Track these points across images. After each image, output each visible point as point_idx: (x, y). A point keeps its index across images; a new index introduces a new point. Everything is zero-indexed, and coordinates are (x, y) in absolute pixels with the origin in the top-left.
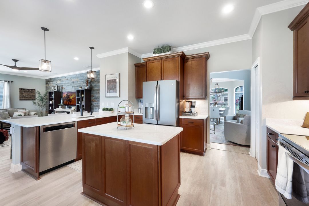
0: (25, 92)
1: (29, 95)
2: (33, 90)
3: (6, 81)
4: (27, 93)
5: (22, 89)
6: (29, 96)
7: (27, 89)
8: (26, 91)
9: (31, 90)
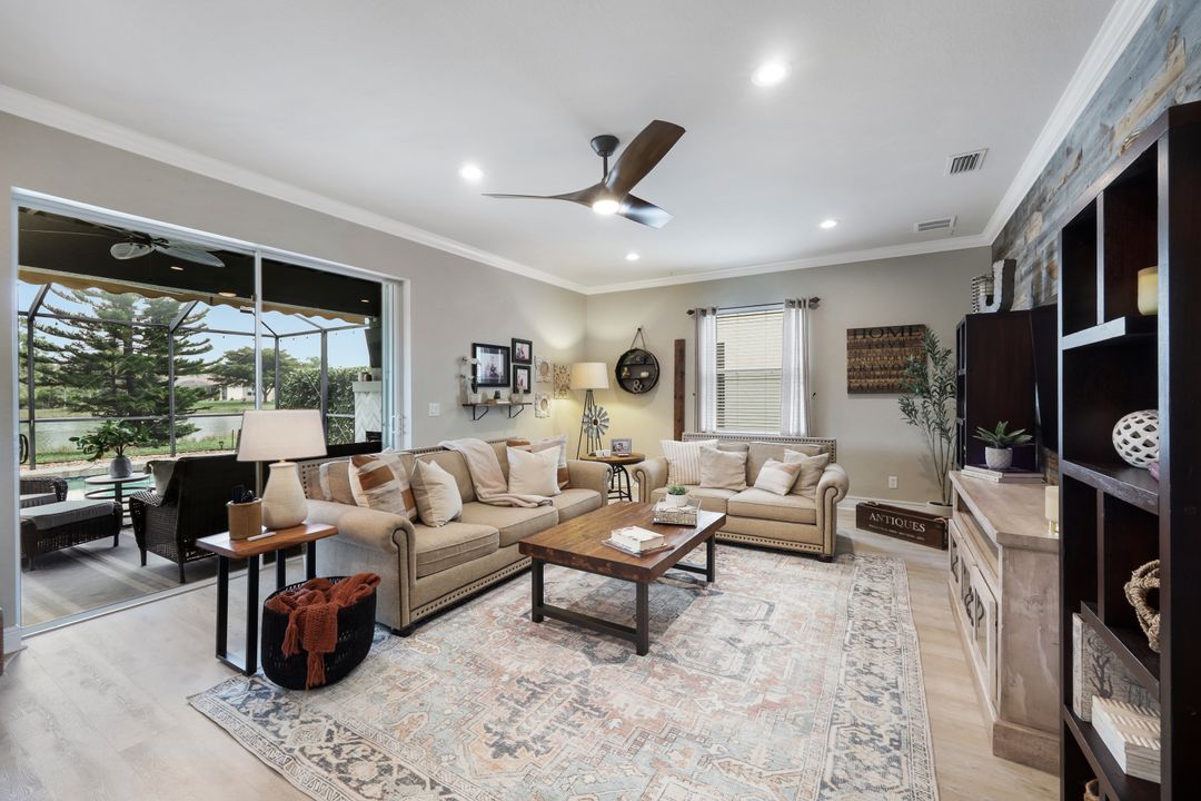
0: (870, 346)
1: (890, 364)
2: (911, 329)
3: (791, 303)
4: (879, 350)
5: (855, 330)
6: (893, 368)
7: (882, 330)
8: (876, 338)
9: (902, 329)
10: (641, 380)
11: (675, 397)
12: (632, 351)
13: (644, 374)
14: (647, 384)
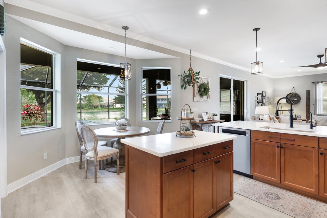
10: (294, 101)
11: (307, 105)
12: (291, 93)
13: (296, 99)
14: (296, 102)
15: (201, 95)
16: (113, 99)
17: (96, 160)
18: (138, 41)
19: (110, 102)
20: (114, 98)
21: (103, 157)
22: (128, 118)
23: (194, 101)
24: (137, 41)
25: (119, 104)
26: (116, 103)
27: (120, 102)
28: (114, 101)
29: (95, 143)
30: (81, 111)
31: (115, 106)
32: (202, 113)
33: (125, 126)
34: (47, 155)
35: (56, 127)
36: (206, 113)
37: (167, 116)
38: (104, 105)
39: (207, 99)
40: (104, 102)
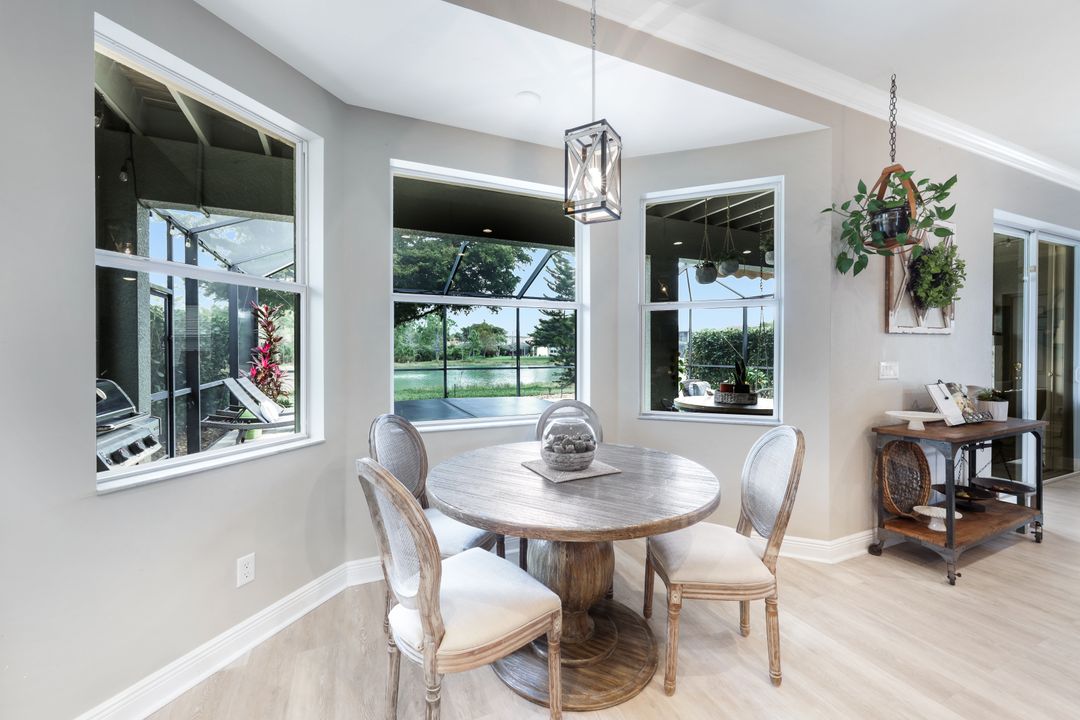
15: (919, 304)
16: (531, 335)
17: (433, 672)
18: (648, 36)
19: (522, 341)
20: (533, 331)
21: (472, 653)
22: (587, 401)
23: (887, 330)
24: (643, 37)
25: (545, 346)
26: (538, 344)
27: (548, 342)
28: (532, 339)
29: (423, 577)
30: (445, 366)
31: (535, 351)
32: (930, 387)
33: (585, 454)
34: (252, 566)
35: (309, 437)
36: (949, 386)
37: (747, 396)
38: (508, 348)
39: (938, 322)
40: (509, 342)
